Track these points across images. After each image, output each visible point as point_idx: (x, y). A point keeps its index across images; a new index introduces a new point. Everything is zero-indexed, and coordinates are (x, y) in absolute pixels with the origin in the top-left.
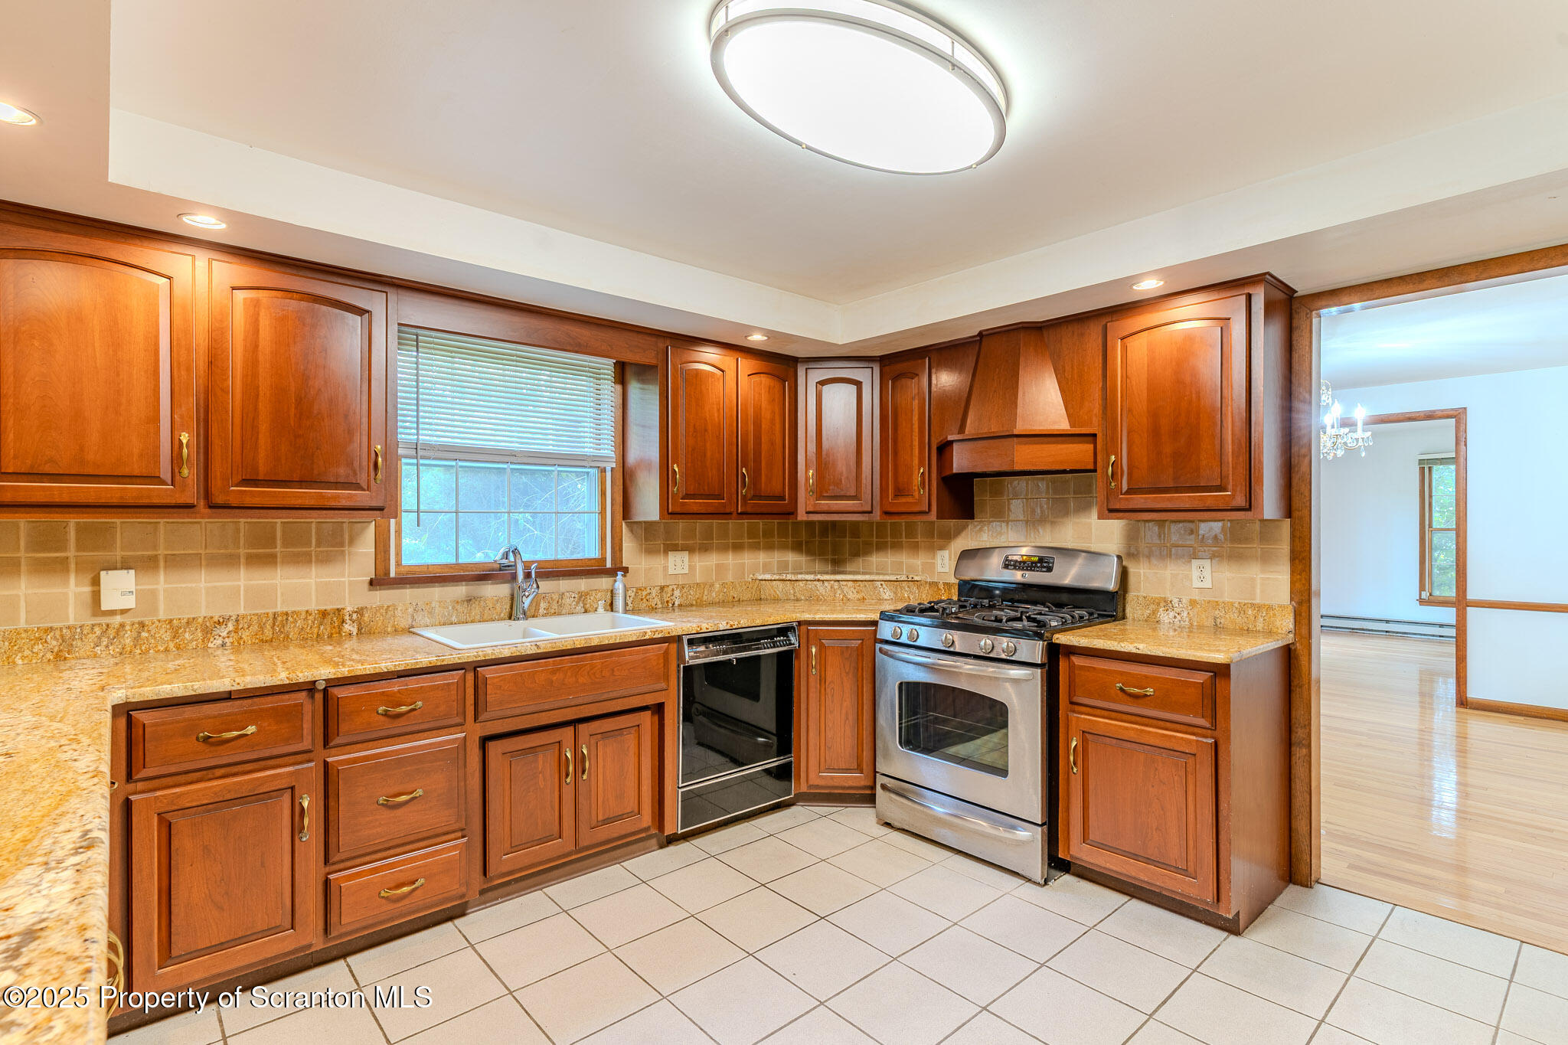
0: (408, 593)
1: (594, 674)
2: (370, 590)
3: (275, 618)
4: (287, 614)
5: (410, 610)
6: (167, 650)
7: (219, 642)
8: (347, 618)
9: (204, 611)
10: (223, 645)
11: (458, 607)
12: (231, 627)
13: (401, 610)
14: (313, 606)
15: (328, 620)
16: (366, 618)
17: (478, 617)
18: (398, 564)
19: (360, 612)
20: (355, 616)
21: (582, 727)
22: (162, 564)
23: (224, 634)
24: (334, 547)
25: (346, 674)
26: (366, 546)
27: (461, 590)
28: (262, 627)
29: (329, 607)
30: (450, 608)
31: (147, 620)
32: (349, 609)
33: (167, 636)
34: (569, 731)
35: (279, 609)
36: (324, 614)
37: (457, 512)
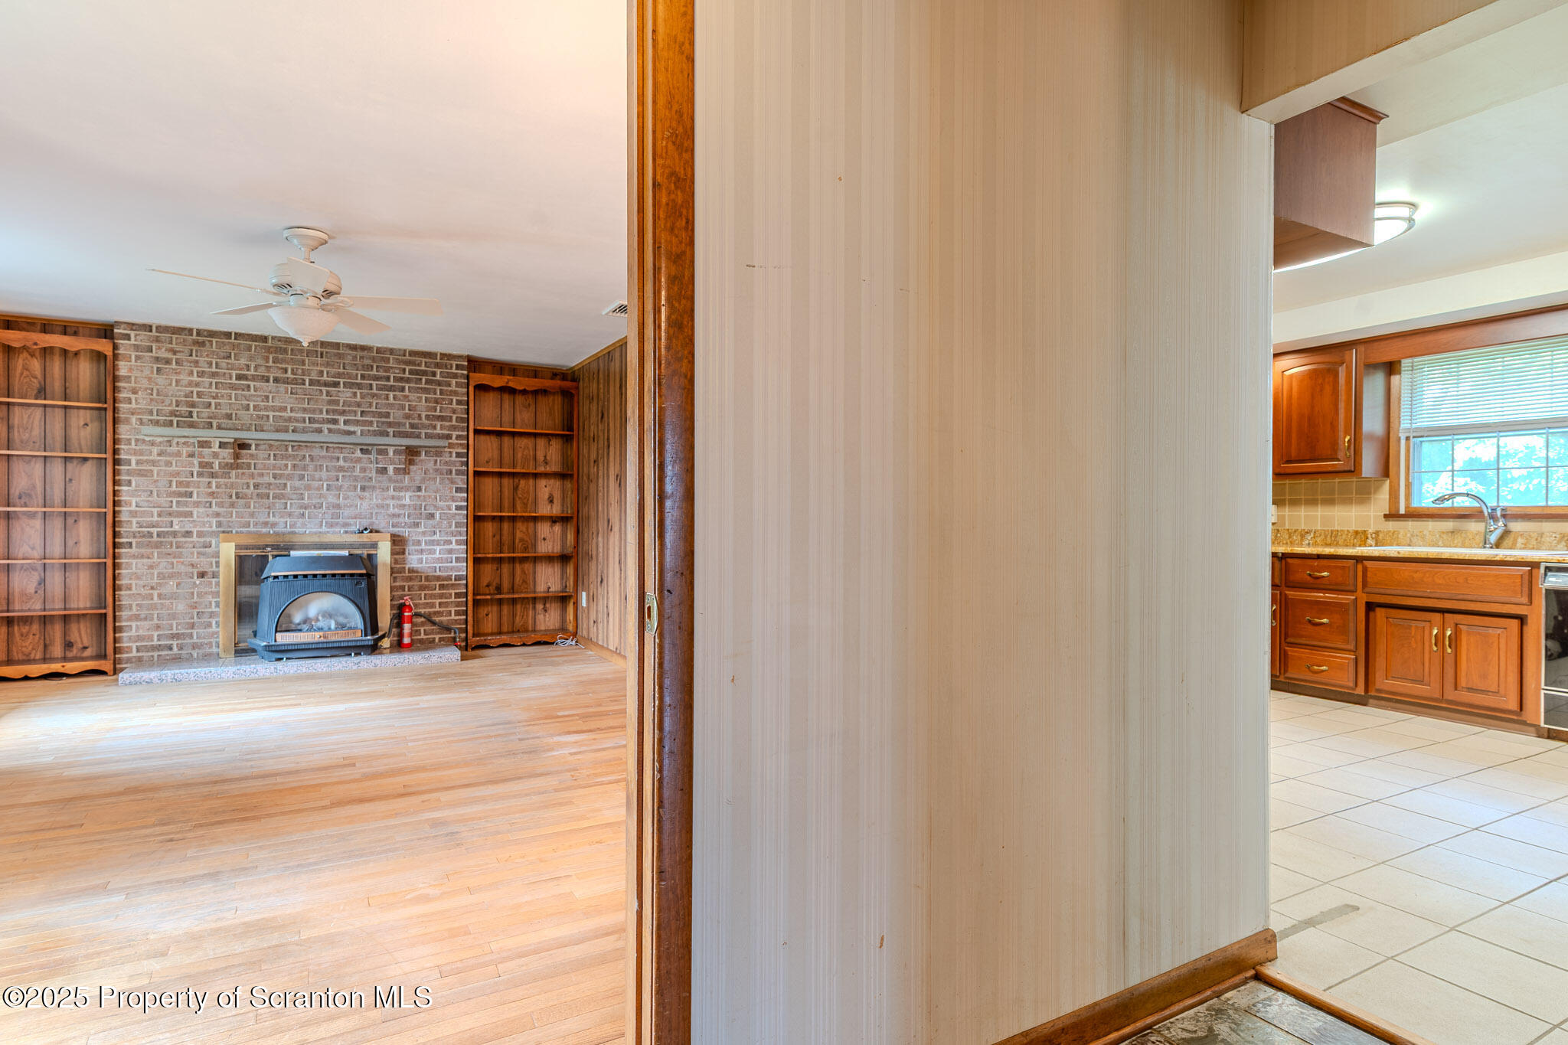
0: (1411, 525)
1: (1449, 579)
2: (1386, 521)
3: (1332, 533)
4: (1338, 531)
5: (1409, 535)
6: (1287, 543)
7: (1307, 542)
8: (1369, 536)
9: (1303, 527)
10: (1309, 544)
11: (1445, 536)
12: (1312, 535)
13: (1403, 535)
14: (1353, 528)
15: (1358, 537)
16: (1380, 537)
17: (1459, 545)
18: (1407, 505)
19: (1377, 533)
20: (1374, 535)
21: (1446, 615)
22: (1287, 502)
23: (1309, 538)
24: (1364, 493)
25: (1290, 552)
26: (1384, 494)
27: (1450, 525)
28: (1326, 537)
29: (1359, 529)
30: (1438, 536)
31: (1280, 529)
32: (1370, 531)
33: (1287, 537)
34: (1437, 617)
35: (1336, 528)
36: (1357, 533)
37: (1453, 471)
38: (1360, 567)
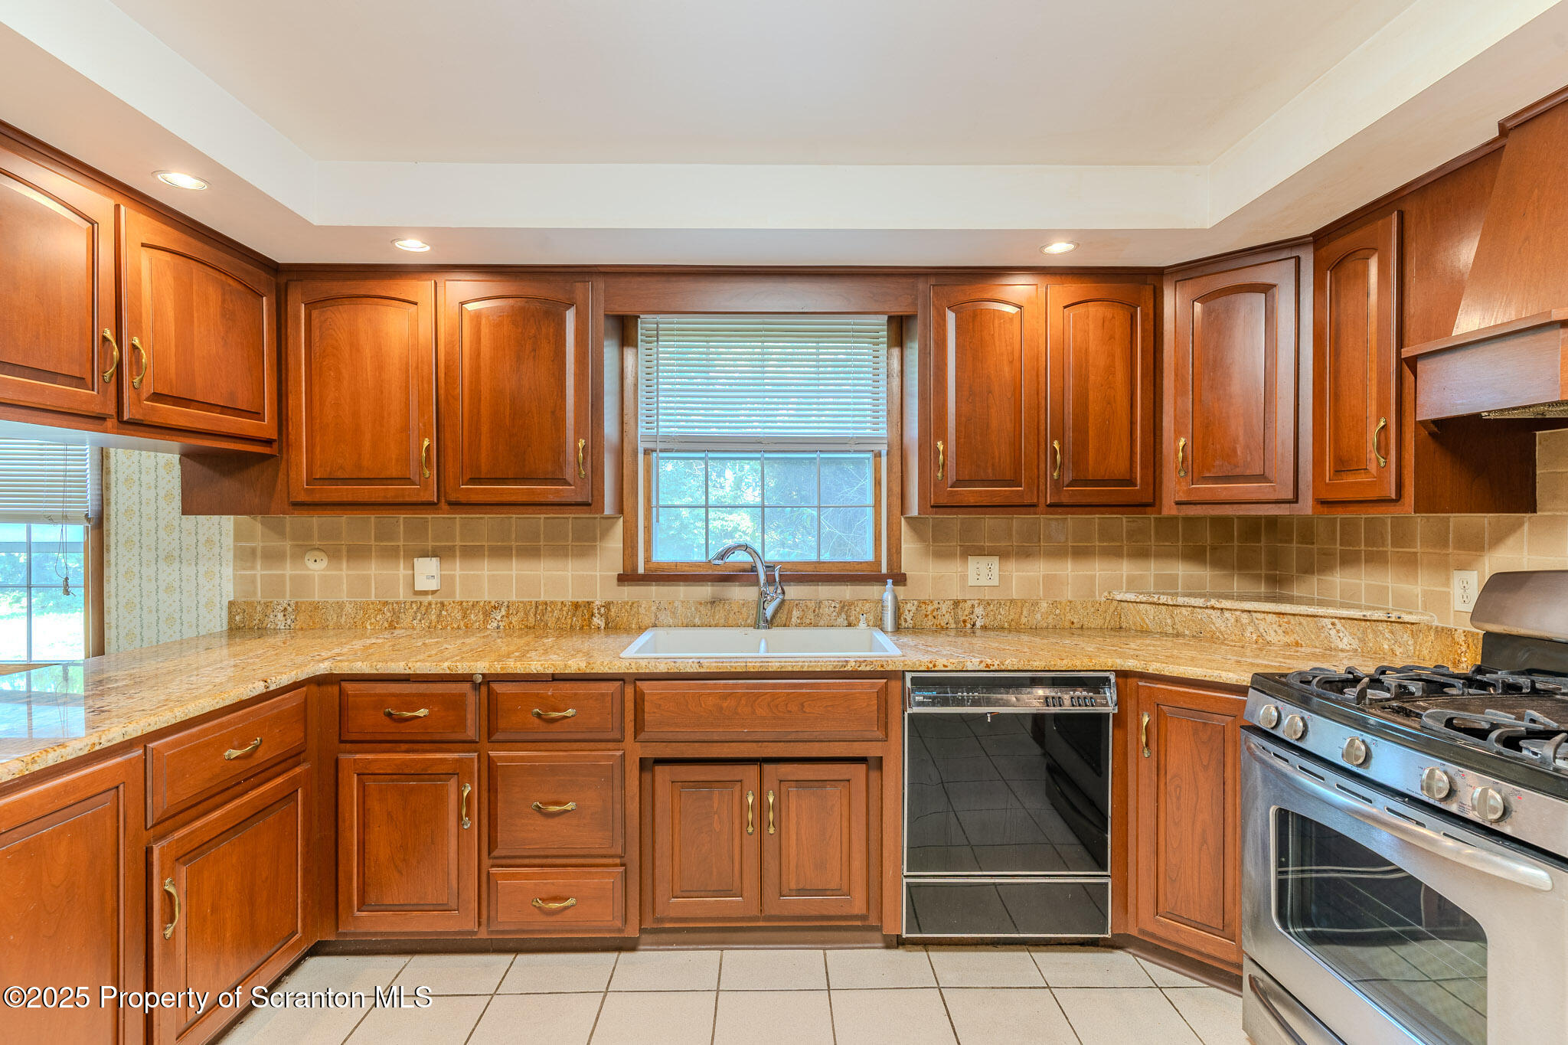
0: (654, 591)
2: (619, 585)
3: (537, 607)
4: (546, 604)
5: (654, 608)
6: (459, 628)
7: (495, 624)
8: (596, 611)
9: (487, 596)
10: (498, 627)
11: (702, 608)
12: (503, 612)
13: (645, 608)
14: (569, 598)
15: (579, 613)
16: (613, 612)
17: (722, 621)
18: (648, 560)
19: (607, 606)
20: (602, 610)
21: (767, 767)
22: (458, 553)
23: (499, 618)
24: (585, 544)
25: (499, 671)
26: (615, 541)
27: (706, 591)
28: (527, 614)
29: (580, 600)
30: (693, 609)
31: (446, 601)
32: (597, 603)
33: (459, 616)
34: (752, 771)
35: (542, 598)
36: (576, 606)
37: (707, 507)
38: (629, 691)
